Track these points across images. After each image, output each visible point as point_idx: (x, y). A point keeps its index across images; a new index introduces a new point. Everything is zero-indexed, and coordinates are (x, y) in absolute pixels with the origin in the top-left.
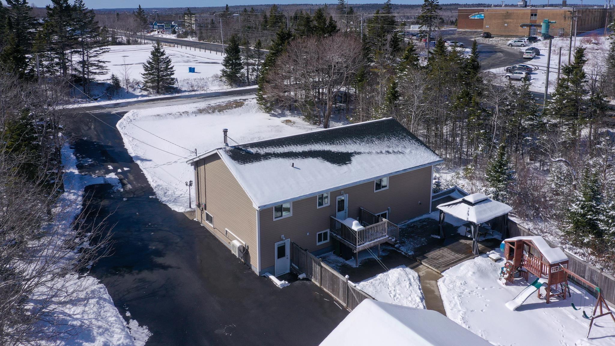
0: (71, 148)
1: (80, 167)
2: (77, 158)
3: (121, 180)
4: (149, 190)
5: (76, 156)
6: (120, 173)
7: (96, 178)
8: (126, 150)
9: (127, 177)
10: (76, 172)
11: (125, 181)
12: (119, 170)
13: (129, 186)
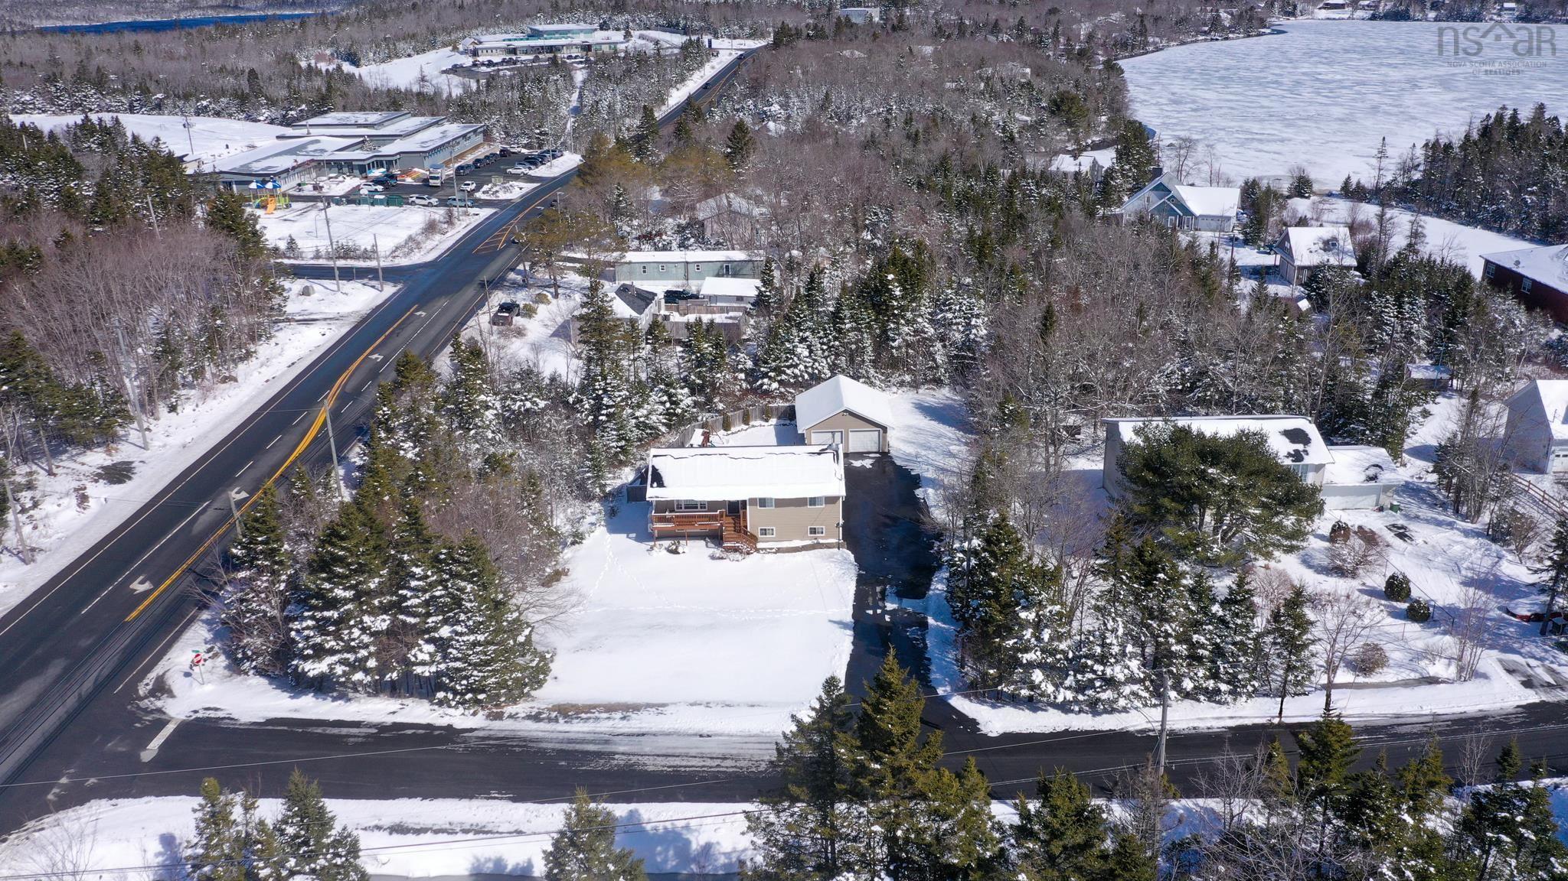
0: (929, 659)
1: (924, 625)
2: (924, 640)
3: (883, 599)
4: (861, 581)
5: (925, 645)
6: (880, 608)
7: (910, 605)
8: (853, 643)
9: (875, 602)
10: (931, 621)
11: (879, 596)
12: (879, 611)
13: (878, 589)
